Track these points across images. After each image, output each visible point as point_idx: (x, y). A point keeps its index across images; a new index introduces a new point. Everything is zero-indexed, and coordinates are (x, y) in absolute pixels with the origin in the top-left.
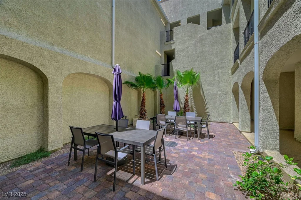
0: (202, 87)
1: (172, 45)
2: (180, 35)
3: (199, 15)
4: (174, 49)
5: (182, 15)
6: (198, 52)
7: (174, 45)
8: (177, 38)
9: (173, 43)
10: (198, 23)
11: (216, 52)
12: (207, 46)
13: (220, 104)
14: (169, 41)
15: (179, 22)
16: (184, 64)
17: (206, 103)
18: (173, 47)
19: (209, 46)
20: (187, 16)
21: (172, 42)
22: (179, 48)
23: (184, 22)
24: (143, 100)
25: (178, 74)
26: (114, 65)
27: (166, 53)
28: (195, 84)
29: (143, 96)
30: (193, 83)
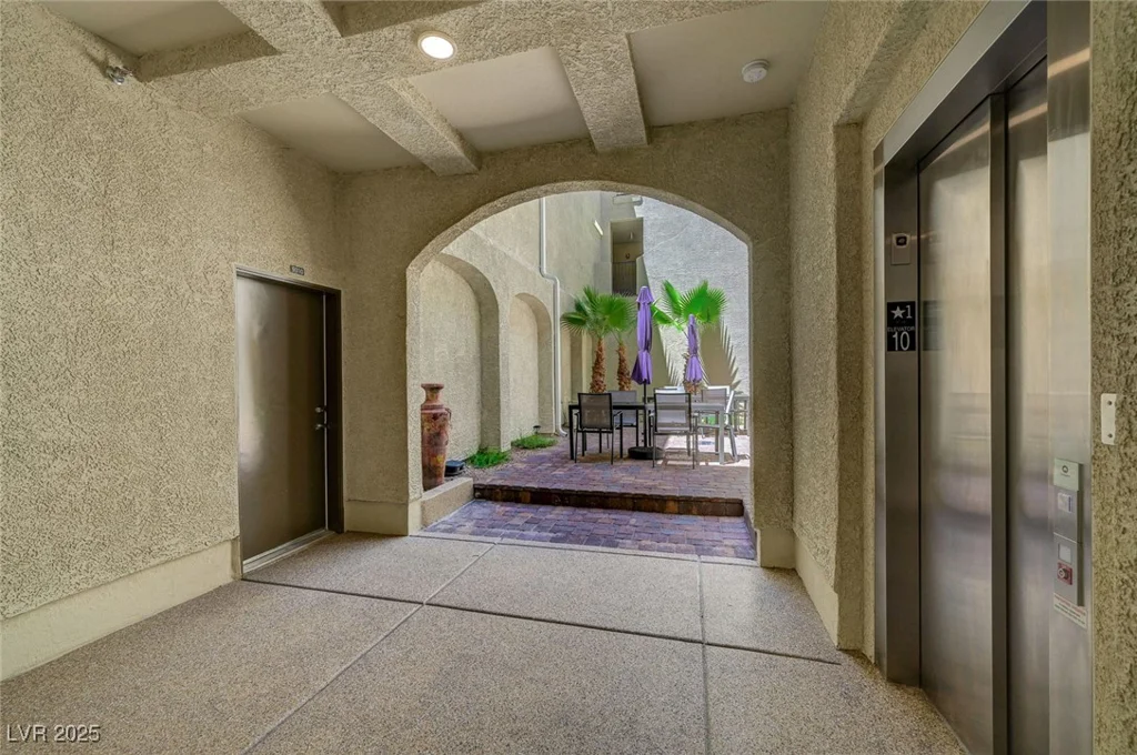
0: (725, 330)
1: (635, 207)
4: (642, 219)
6: (713, 237)
7: (641, 207)
9: (640, 202)
16: (677, 264)
17: (734, 369)
18: (640, 213)
21: (635, 199)
22: (656, 219)
24: (597, 360)
25: (668, 290)
26: (545, 272)
27: (614, 226)
28: (713, 320)
29: (601, 350)
30: (709, 317)
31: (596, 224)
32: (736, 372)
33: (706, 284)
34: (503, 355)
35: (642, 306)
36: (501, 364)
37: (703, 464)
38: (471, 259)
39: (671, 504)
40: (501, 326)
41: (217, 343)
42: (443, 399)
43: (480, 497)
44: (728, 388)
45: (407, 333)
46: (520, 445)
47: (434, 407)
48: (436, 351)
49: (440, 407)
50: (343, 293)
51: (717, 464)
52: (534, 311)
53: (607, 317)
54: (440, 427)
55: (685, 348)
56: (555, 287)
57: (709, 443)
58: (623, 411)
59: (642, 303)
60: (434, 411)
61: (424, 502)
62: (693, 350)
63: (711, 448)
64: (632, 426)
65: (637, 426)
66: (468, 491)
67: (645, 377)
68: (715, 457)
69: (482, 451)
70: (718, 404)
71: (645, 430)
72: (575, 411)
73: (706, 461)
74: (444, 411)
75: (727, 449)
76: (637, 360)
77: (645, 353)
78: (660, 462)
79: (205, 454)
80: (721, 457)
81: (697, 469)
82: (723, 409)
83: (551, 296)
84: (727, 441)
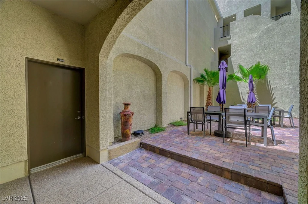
0: (269, 82)
1: (228, 40)
2: (238, 30)
3: (260, 4)
4: (231, 44)
5: (238, 8)
6: (263, 44)
7: (231, 40)
8: (234, 33)
9: (230, 39)
10: (259, 14)
11: (288, 42)
12: (276, 37)
13: (292, 99)
14: (223, 37)
15: (235, 15)
16: (245, 58)
17: (274, 97)
18: (229, 42)
19: (278, 37)
20: (244, 8)
21: (228, 37)
22: (237, 43)
23: (240, 15)
24: (209, 95)
25: (241, 68)
26: (187, 64)
27: (219, 49)
28: (263, 77)
29: (210, 91)
30: (260, 77)
31: (212, 48)
32: (274, 98)
33: (259, 63)
34: (164, 92)
35: (221, 69)
36: (163, 95)
37: (253, 144)
38: (148, 57)
39: (226, 173)
40: (163, 82)
41: (15, 87)
42: (130, 108)
43: (142, 147)
44: (270, 106)
45: (99, 82)
46: (173, 125)
47: (126, 112)
48: (134, 91)
49: (128, 111)
50: (85, 70)
51: (262, 145)
52: (182, 78)
53: (213, 78)
54: (127, 119)
55: (248, 90)
56: (191, 69)
57: (258, 130)
58: (212, 115)
59: (221, 68)
60: (125, 113)
61: (110, 150)
62: (252, 90)
63: (259, 133)
64: (217, 121)
65: (219, 121)
66: (137, 145)
67: (222, 100)
68: (261, 139)
69: (156, 127)
70: (264, 114)
71: (222, 124)
72: (190, 114)
73: (255, 142)
74: (129, 113)
75: (269, 135)
76: (219, 93)
77: (222, 90)
78: (229, 140)
79: (8, 129)
80: (265, 140)
81: (249, 148)
82: (267, 117)
83: (189, 72)
84: (269, 130)
